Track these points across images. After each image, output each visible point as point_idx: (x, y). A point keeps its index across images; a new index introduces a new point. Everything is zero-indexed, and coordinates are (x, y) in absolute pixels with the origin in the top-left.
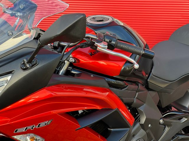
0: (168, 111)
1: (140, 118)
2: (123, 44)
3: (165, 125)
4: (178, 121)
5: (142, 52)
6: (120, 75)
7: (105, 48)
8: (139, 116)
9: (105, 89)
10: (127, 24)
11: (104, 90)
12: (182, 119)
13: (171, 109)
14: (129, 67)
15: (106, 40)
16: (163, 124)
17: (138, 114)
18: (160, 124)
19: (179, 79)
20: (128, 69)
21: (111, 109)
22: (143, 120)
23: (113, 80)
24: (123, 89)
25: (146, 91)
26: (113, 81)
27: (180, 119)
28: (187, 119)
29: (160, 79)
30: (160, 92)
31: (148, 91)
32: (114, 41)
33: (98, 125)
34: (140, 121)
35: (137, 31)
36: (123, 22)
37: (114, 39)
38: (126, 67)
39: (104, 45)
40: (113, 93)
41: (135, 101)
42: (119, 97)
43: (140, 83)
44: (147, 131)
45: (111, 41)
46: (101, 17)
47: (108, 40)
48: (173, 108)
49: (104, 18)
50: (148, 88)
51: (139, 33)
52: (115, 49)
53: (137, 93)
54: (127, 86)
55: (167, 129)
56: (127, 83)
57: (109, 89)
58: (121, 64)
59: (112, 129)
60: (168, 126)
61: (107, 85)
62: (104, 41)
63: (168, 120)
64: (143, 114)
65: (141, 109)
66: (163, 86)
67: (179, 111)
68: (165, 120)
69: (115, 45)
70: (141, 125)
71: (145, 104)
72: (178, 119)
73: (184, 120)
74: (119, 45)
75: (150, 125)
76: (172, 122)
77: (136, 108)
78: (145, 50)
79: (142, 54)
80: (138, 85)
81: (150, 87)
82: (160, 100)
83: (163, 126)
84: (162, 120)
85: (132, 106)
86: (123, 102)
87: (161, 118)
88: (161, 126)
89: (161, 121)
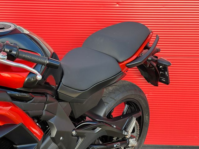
0: (82, 121)
1: (50, 131)
2: (25, 53)
3: (78, 136)
4: (91, 131)
5: (46, 61)
6: (24, 87)
7: (5, 58)
8: (50, 129)
9: (8, 103)
10: (34, 32)
11: (7, 105)
12: (96, 129)
13: (86, 119)
14: (34, 78)
15: (6, 50)
16: (75, 136)
17: (49, 127)
18: (72, 135)
19: (91, 88)
20: (32, 80)
21: (15, 125)
22: (54, 133)
23: (16, 92)
24: (28, 102)
25: (56, 102)
26: (17, 94)
27: (94, 129)
28: (101, 129)
29: (71, 89)
30: (72, 102)
31: (59, 102)
32: (15, 51)
33: (3, 142)
34: (50, 134)
35: (44, 40)
36: (29, 30)
37: (15, 49)
38: (31, 78)
39: (2, 56)
40: (17, 107)
41: (44, 113)
42: (25, 111)
43: (49, 94)
44: (59, 145)
45: (12, 51)
46: (3, 24)
47: (8, 50)
48: (87, 118)
49: (5, 25)
50: (58, 99)
51: (47, 42)
52: (17, 59)
53: (46, 105)
54: (33, 98)
55: (81, 140)
56: (33, 95)
57: (12, 103)
58: (25, 75)
59: (18, 146)
60: (81, 138)
61: (9, 99)
62: (4, 51)
63: (81, 131)
64: (54, 127)
65: (51, 121)
66: (75, 96)
67: (94, 121)
68: (78, 131)
69: (16, 55)
70: (52, 138)
71: (55, 116)
72: (92, 130)
73: (98, 129)
74: (20, 55)
75: (62, 137)
76: (85, 133)
77: (46, 121)
78: (50, 60)
79: (46, 64)
80: (46, 96)
81: (60, 98)
82: (72, 111)
83: (76, 138)
84: (75, 131)
85: (42, 119)
86: (29, 115)
87: (74, 130)
88: (73, 137)
89: (74, 133)
